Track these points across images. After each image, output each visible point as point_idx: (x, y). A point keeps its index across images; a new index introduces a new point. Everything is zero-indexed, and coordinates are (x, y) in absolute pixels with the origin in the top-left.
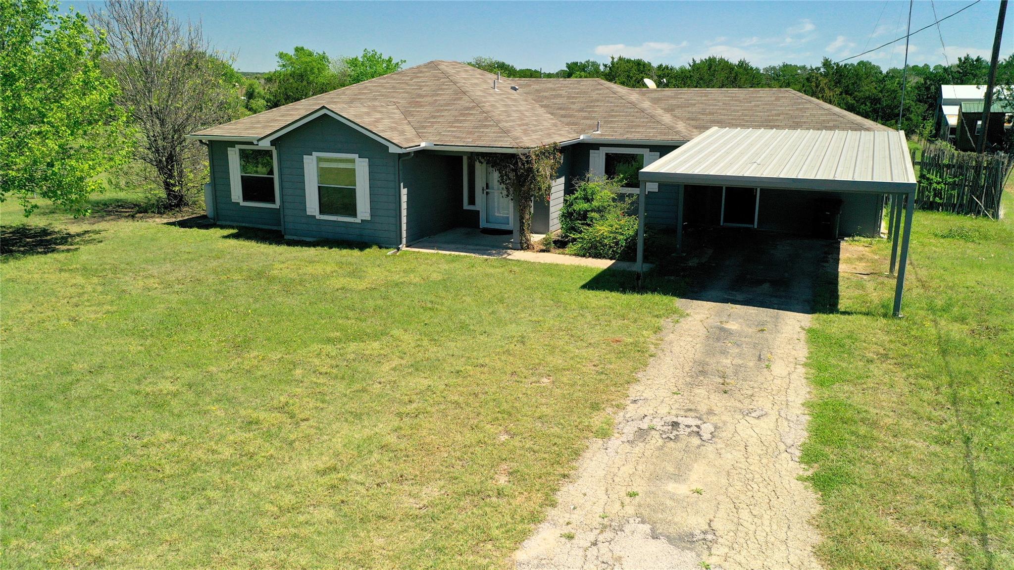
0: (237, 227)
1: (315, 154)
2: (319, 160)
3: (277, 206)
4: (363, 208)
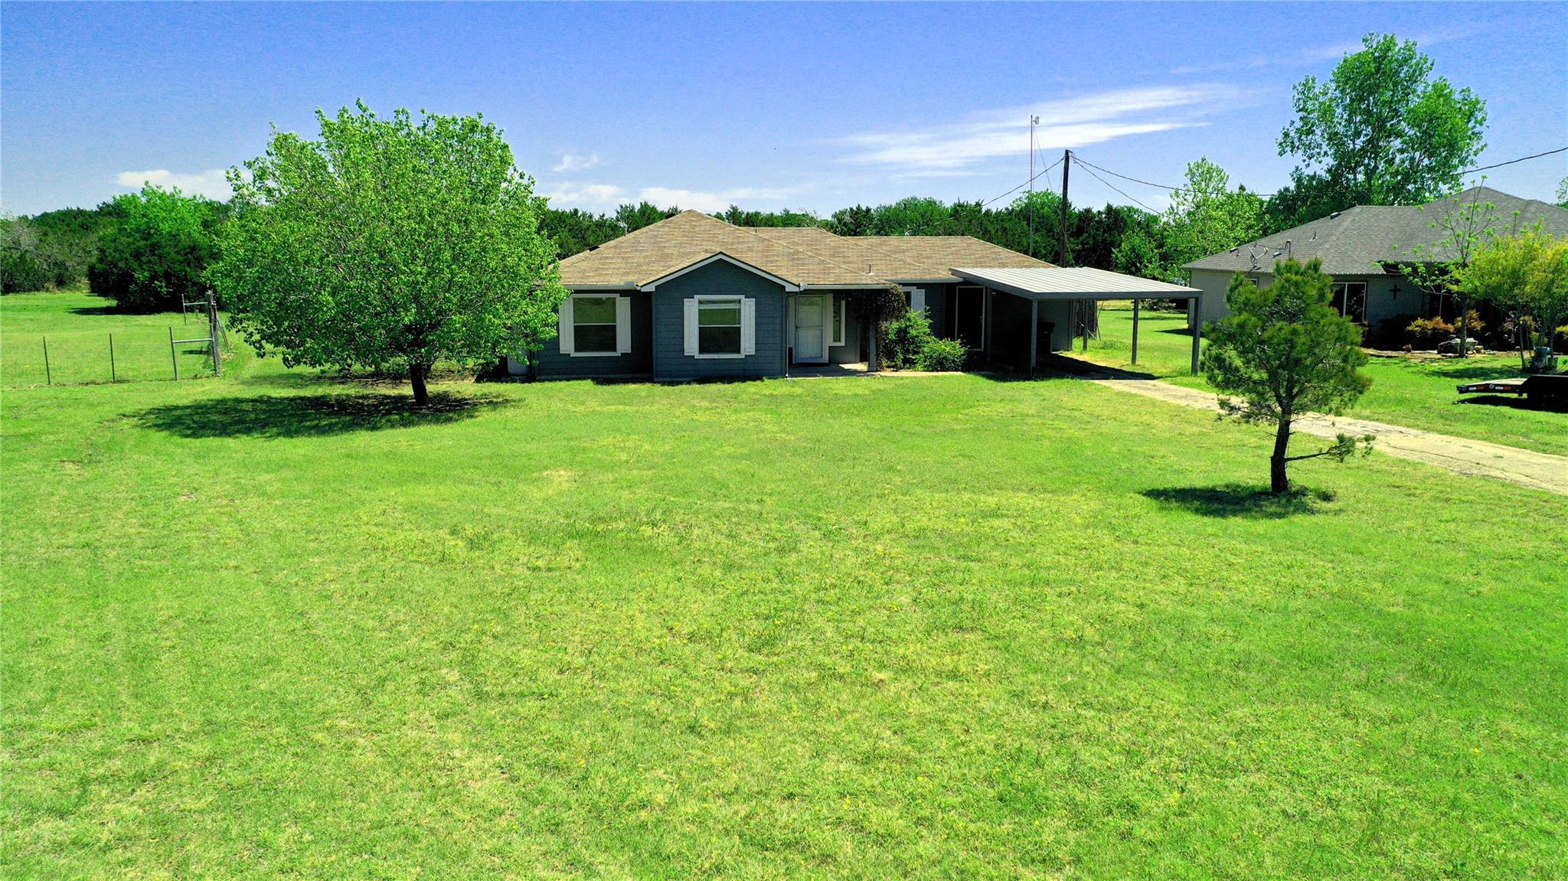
1: (697, 297)
2: (700, 302)
3: (618, 354)
4: (748, 345)
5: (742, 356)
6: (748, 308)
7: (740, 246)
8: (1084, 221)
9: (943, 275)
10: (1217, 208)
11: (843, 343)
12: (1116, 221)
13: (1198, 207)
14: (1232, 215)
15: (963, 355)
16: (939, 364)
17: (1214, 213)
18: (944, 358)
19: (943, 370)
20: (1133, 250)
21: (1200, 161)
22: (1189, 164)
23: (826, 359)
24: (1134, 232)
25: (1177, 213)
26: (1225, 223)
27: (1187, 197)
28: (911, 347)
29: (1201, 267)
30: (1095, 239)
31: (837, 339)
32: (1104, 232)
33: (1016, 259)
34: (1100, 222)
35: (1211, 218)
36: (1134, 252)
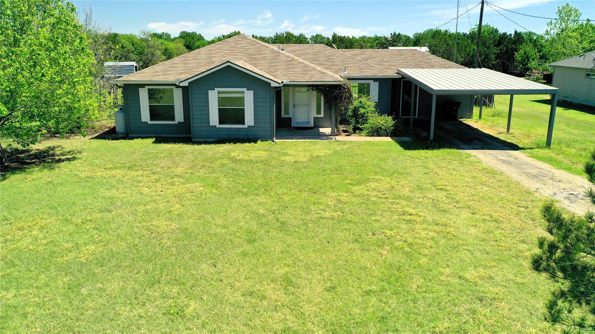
0: (155, 137)
1: (217, 90)
2: (219, 93)
3: (176, 122)
4: (249, 120)
5: (246, 126)
6: (249, 96)
7: (259, 56)
8: (502, 39)
9: (391, 73)
10: (573, 31)
11: (322, 115)
12: (519, 38)
13: (562, 31)
14: (581, 35)
15: (392, 126)
16: (377, 132)
17: (571, 34)
18: (380, 128)
19: (379, 135)
20: (525, 53)
21: (565, 5)
22: (559, 7)
23: (312, 124)
24: (526, 44)
25: (550, 34)
26: (577, 40)
27: (557, 25)
28: (360, 120)
29: (561, 65)
30: (507, 47)
31: (319, 112)
32: (512, 44)
33: (441, 63)
34: (511, 39)
35: (569, 37)
36: (526, 54)
